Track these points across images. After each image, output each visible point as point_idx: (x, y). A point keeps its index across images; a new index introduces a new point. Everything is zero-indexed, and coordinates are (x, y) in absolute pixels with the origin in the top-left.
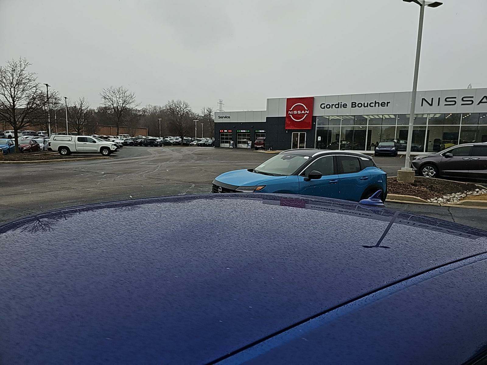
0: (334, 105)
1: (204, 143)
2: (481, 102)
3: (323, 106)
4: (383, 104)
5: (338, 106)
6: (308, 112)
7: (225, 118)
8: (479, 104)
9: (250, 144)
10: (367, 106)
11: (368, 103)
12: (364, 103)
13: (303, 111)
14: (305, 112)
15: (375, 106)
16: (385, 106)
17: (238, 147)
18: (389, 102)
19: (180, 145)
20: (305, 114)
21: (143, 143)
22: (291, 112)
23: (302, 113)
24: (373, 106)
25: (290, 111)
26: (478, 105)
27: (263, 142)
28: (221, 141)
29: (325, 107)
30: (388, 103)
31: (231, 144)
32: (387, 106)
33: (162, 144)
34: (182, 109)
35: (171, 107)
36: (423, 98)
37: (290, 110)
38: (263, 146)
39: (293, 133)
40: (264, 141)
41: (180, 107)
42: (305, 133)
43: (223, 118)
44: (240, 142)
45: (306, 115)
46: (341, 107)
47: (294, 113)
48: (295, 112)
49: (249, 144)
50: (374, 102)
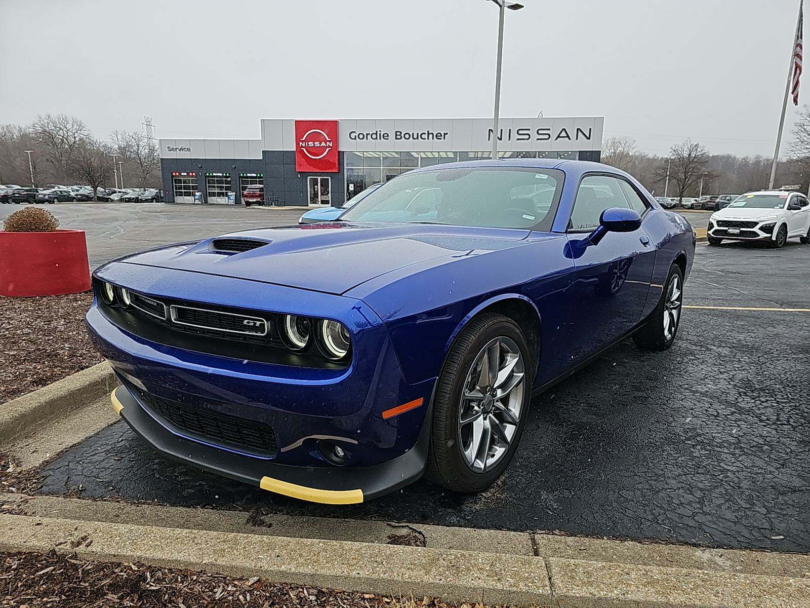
0: (369, 134)
1: (137, 198)
2: (559, 137)
3: (353, 136)
4: (438, 136)
5: (376, 136)
6: (331, 145)
7: (180, 150)
8: (556, 139)
9: (233, 198)
10: (418, 138)
11: (418, 134)
12: (413, 134)
13: (323, 143)
14: (326, 144)
15: (428, 138)
16: (441, 139)
17: (209, 202)
18: (447, 134)
19: (91, 200)
20: (327, 147)
21: (10, 198)
22: (304, 143)
23: (322, 145)
24: (425, 139)
25: (302, 142)
26: (556, 141)
27: (259, 193)
28: (176, 192)
29: (357, 138)
30: (445, 134)
31: (196, 197)
32: (444, 138)
33: (55, 198)
34: (70, 133)
35: (46, 128)
36: (490, 129)
37: (301, 139)
38: (259, 200)
39: (309, 178)
40: (260, 191)
41: (65, 129)
42: (328, 179)
43: (177, 150)
44: (213, 194)
45: (328, 149)
46: (380, 138)
47: (308, 145)
48: (311, 144)
49: (231, 198)
50: (427, 133)
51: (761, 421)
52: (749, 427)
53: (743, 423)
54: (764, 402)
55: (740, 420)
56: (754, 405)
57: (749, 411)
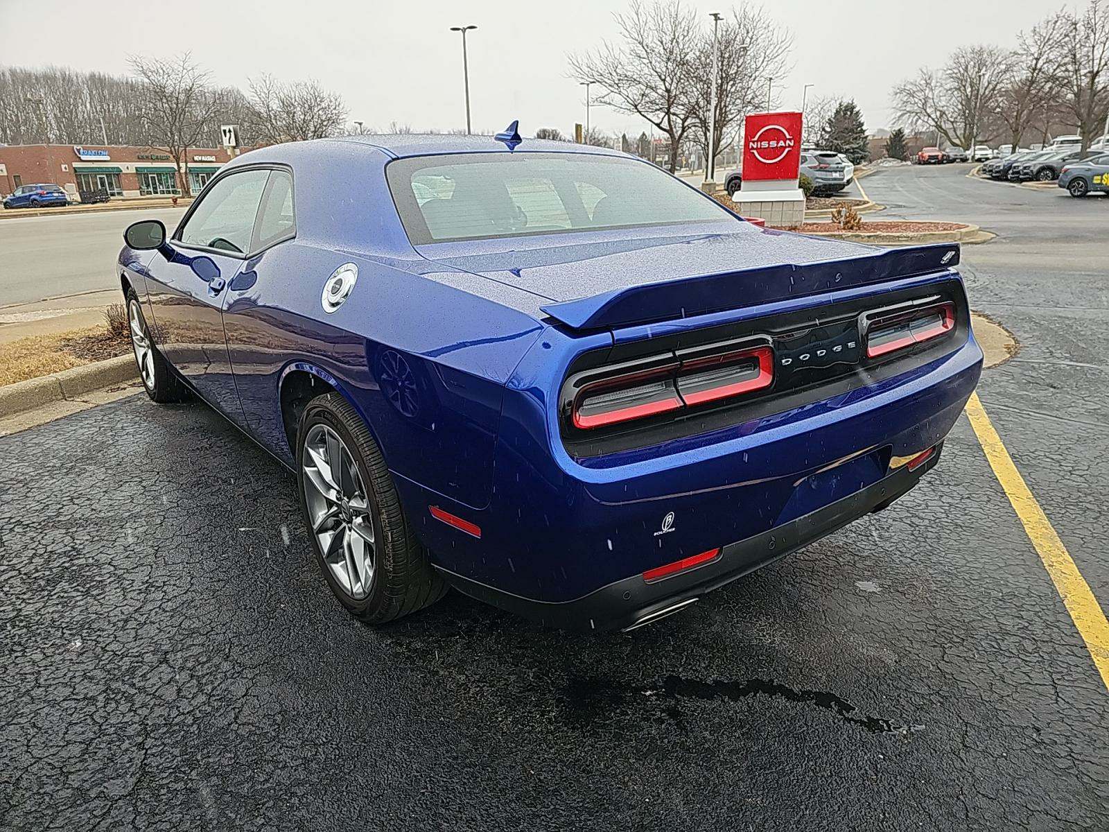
51: (19, 523)
52: (28, 507)
53: (37, 508)
54: (32, 557)
55: (43, 509)
56: (43, 542)
57: (43, 528)
